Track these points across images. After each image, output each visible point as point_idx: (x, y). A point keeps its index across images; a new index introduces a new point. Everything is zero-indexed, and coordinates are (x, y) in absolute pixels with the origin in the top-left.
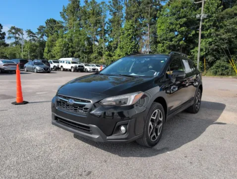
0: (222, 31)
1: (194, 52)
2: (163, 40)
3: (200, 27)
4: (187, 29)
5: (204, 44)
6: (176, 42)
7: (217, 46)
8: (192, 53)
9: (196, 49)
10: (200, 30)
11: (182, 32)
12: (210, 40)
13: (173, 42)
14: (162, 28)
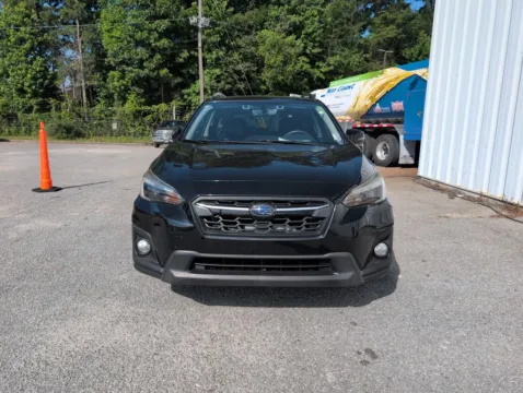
0: (236, 56)
1: (189, 95)
2: (123, 62)
3: (200, 45)
4: (172, 45)
5: (207, 79)
6: (153, 70)
7: (228, 83)
8: (186, 97)
9: (193, 88)
10: (200, 50)
11: (165, 49)
12: (218, 71)
13: (146, 71)
14: (117, 33)
